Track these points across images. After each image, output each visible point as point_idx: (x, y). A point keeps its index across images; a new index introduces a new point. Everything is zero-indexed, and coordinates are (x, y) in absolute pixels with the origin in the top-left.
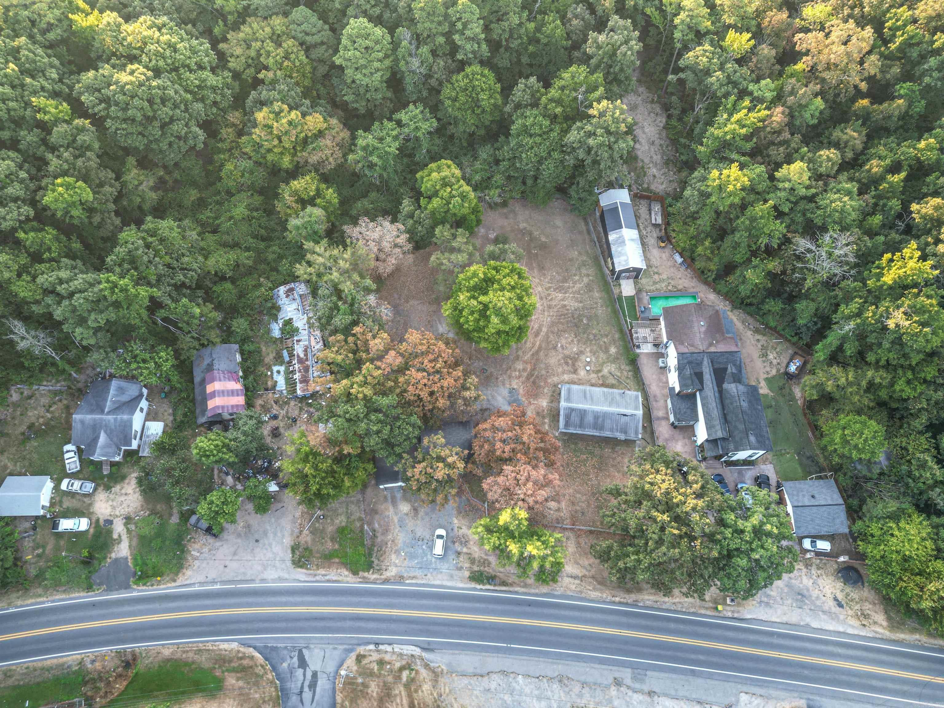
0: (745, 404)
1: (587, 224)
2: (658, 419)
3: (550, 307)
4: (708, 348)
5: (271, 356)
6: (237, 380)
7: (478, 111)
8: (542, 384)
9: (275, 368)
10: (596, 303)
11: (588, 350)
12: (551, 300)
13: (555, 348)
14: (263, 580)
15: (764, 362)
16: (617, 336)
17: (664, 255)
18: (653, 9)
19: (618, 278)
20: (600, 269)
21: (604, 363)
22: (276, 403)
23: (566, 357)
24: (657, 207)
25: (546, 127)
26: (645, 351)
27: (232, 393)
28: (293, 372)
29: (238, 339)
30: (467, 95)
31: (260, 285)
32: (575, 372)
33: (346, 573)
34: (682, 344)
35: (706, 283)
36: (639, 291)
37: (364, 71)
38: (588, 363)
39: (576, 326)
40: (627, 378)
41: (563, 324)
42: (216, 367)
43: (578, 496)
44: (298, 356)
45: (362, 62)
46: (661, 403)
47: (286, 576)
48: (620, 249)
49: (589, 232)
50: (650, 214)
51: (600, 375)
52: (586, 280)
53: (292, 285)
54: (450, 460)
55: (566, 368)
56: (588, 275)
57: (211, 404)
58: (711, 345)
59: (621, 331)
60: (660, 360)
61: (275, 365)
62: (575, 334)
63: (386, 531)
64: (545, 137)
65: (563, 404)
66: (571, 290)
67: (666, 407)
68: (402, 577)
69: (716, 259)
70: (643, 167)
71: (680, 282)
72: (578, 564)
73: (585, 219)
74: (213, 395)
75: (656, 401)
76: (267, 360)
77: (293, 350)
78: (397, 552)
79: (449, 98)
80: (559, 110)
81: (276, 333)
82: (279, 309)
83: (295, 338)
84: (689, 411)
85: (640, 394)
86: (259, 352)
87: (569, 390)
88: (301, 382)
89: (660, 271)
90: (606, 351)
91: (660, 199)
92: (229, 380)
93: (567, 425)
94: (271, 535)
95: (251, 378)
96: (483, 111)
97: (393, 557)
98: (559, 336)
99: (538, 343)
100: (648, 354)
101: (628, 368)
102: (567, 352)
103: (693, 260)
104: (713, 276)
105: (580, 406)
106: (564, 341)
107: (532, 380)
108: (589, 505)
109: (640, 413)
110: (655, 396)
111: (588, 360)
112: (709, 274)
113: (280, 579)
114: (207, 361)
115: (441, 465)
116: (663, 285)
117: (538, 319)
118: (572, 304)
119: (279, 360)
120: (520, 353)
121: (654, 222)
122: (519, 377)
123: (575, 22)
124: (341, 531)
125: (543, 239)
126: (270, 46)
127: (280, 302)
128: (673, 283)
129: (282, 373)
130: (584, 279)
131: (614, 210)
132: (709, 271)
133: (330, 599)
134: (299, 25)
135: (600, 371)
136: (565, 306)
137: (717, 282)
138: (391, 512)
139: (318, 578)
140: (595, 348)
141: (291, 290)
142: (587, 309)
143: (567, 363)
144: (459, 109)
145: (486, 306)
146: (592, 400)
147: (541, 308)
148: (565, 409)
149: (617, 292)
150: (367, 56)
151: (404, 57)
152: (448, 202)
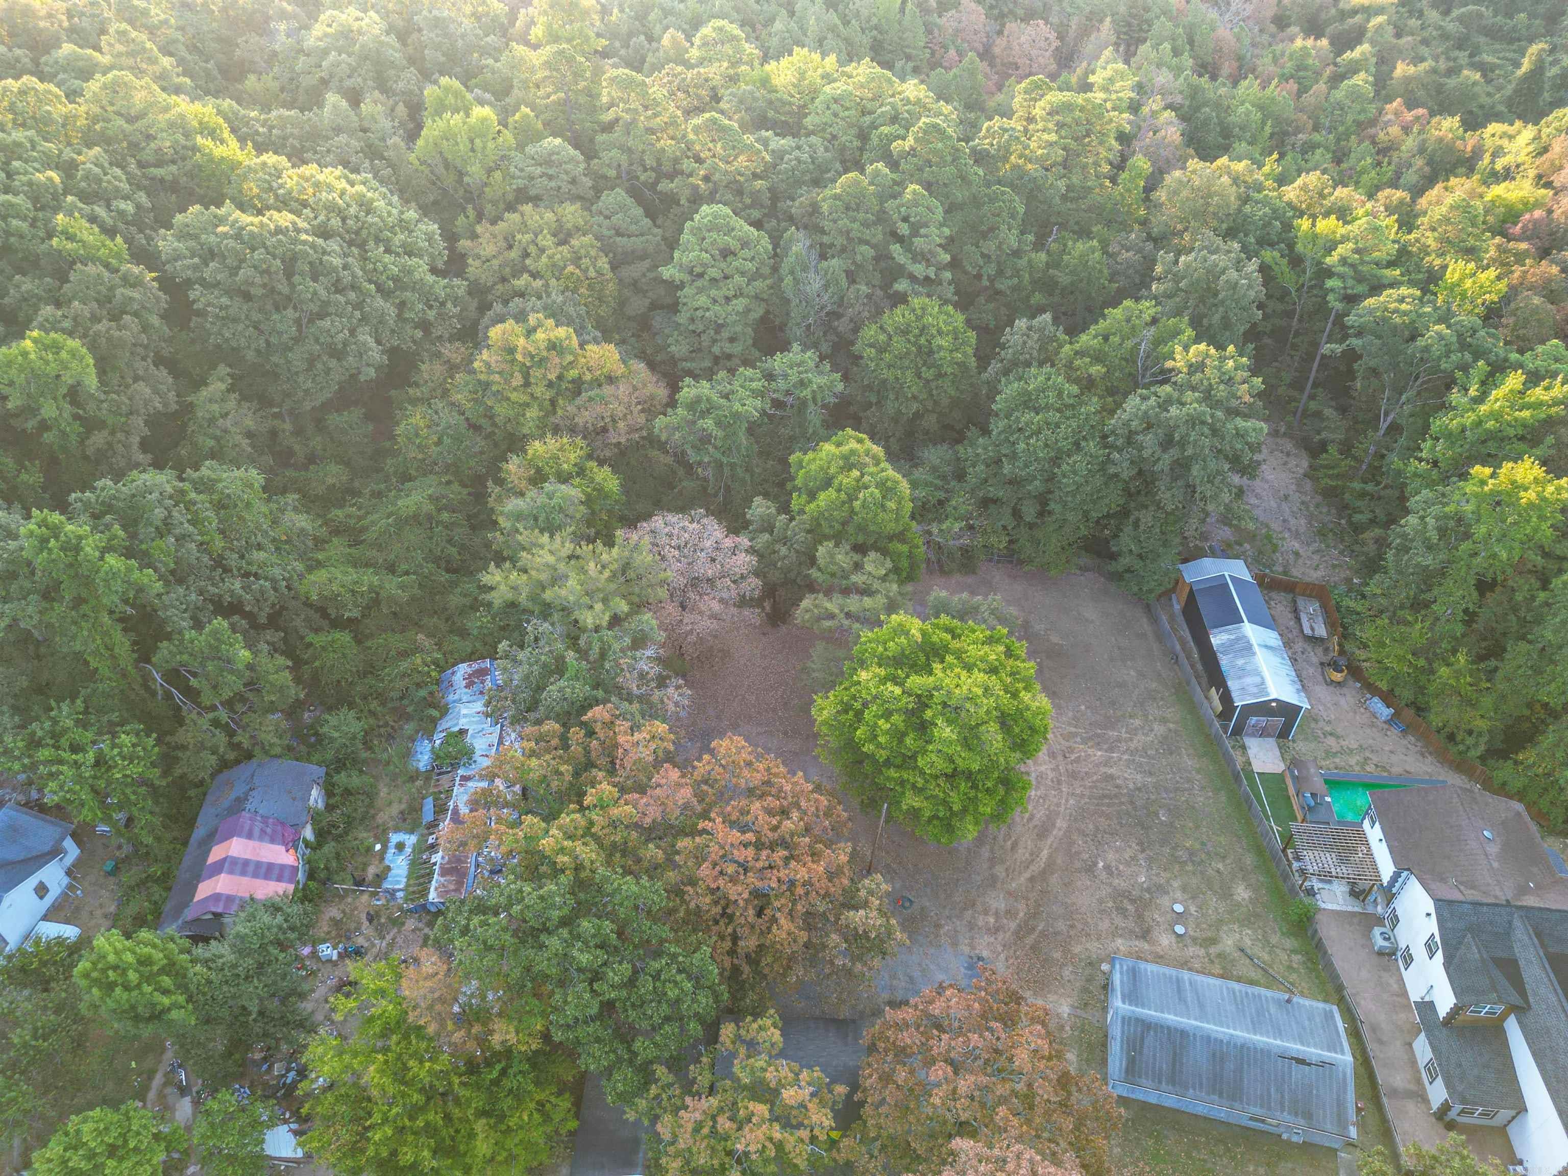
1: (1154, 620)
2: (1396, 1092)
3: (1073, 775)
4: (1516, 897)
5: (395, 809)
6: (292, 843)
7: (928, 374)
8: (1057, 955)
9: (395, 838)
10: (1189, 780)
11: (1176, 884)
12: (1077, 760)
13: (1090, 869)
16: (1249, 860)
17: (1343, 701)
18: (1276, 254)
19: (1238, 731)
20: (1192, 708)
21: (1220, 922)
22: (370, 918)
23: (1119, 895)
24: (1310, 608)
25: (1069, 396)
26: (1329, 906)
27: (268, 871)
28: (433, 848)
29: (330, 755)
30: (909, 341)
31: (417, 649)
32: (1145, 935)
35: (1460, 766)
36: (1294, 763)
37: (713, 292)
38: (1180, 918)
39: (1141, 824)
40: (1290, 968)
41: (1108, 817)
44: (456, 811)
45: (713, 272)
46: (1396, 1049)
48: (1240, 662)
49: (1160, 637)
50: (1298, 619)
51: (1213, 950)
52: (1159, 729)
53: (487, 663)
54: (789, 1095)
55: (1119, 921)
56: (1164, 721)
57: (204, 890)
58: (1524, 889)
59: (1261, 849)
60: (1377, 931)
61: (397, 830)
62: (1140, 843)
64: (1068, 413)
65: (1119, 1005)
66: (1123, 747)
67: (1413, 1062)
69: (1487, 701)
70: (1269, 538)
71: (1394, 758)
73: (1148, 608)
74: (218, 867)
75: (1380, 1042)
76: (382, 818)
77: (449, 797)
79: (871, 346)
80: (1097, 370)
81: (423, 759)
82: (444, 711)
83: (461, 772)
84: (1489, 1077)
85: (1335, 1008)
86: (370, 795)
87: (1134, 974)
88: (444, 872)
89: (1339, 731)
90: (1225, 893)
91: (1319, 592)
92: (273, 841)
93: (1132, 1071)
95: (329, 848)
96: (940, 375)
99: (1045, 853)
100: (1338, 915)
101: (1288, 943)
103: (1420, 710)
104: (1482, 748)
105: (1171, 1018)
106: (1111, 856)
107: (1030, 940)
109: (1345, 1058)
110: (1374, 1029)
111: (1179, 908)
112: (1470, 741)
114: (239, 790)
115: (761, 1109)
116: (1353, 761)
117: (1044, 797)
118: (1129, 776)
120: (1000, 871)
121: (1308, 633)
122: (996, 930)
123: (1126, 255)
125: (1055, 639)
126: (547, 241)
127: (450, 698)
128: (1375, 759)
129: (408, 850)
130: (1156, 726)
131: (1219, 588)
132: (1470, 733)
134: (607, 217)
135: (1213, 941)
136: (1111, 777)
137: (1491, 762)
140: (1194, 881)
141: (482, 673)
142: (1166, 790)
143: (1122, 911)
144: (889, 367)
145: (923, 701)
146: (1201, 1006)
147: (1051, 775)
148: (1127, 1021)
149: (1239, 760)
150: (723, 265)
151: (792, 272)
152: (852, 498)
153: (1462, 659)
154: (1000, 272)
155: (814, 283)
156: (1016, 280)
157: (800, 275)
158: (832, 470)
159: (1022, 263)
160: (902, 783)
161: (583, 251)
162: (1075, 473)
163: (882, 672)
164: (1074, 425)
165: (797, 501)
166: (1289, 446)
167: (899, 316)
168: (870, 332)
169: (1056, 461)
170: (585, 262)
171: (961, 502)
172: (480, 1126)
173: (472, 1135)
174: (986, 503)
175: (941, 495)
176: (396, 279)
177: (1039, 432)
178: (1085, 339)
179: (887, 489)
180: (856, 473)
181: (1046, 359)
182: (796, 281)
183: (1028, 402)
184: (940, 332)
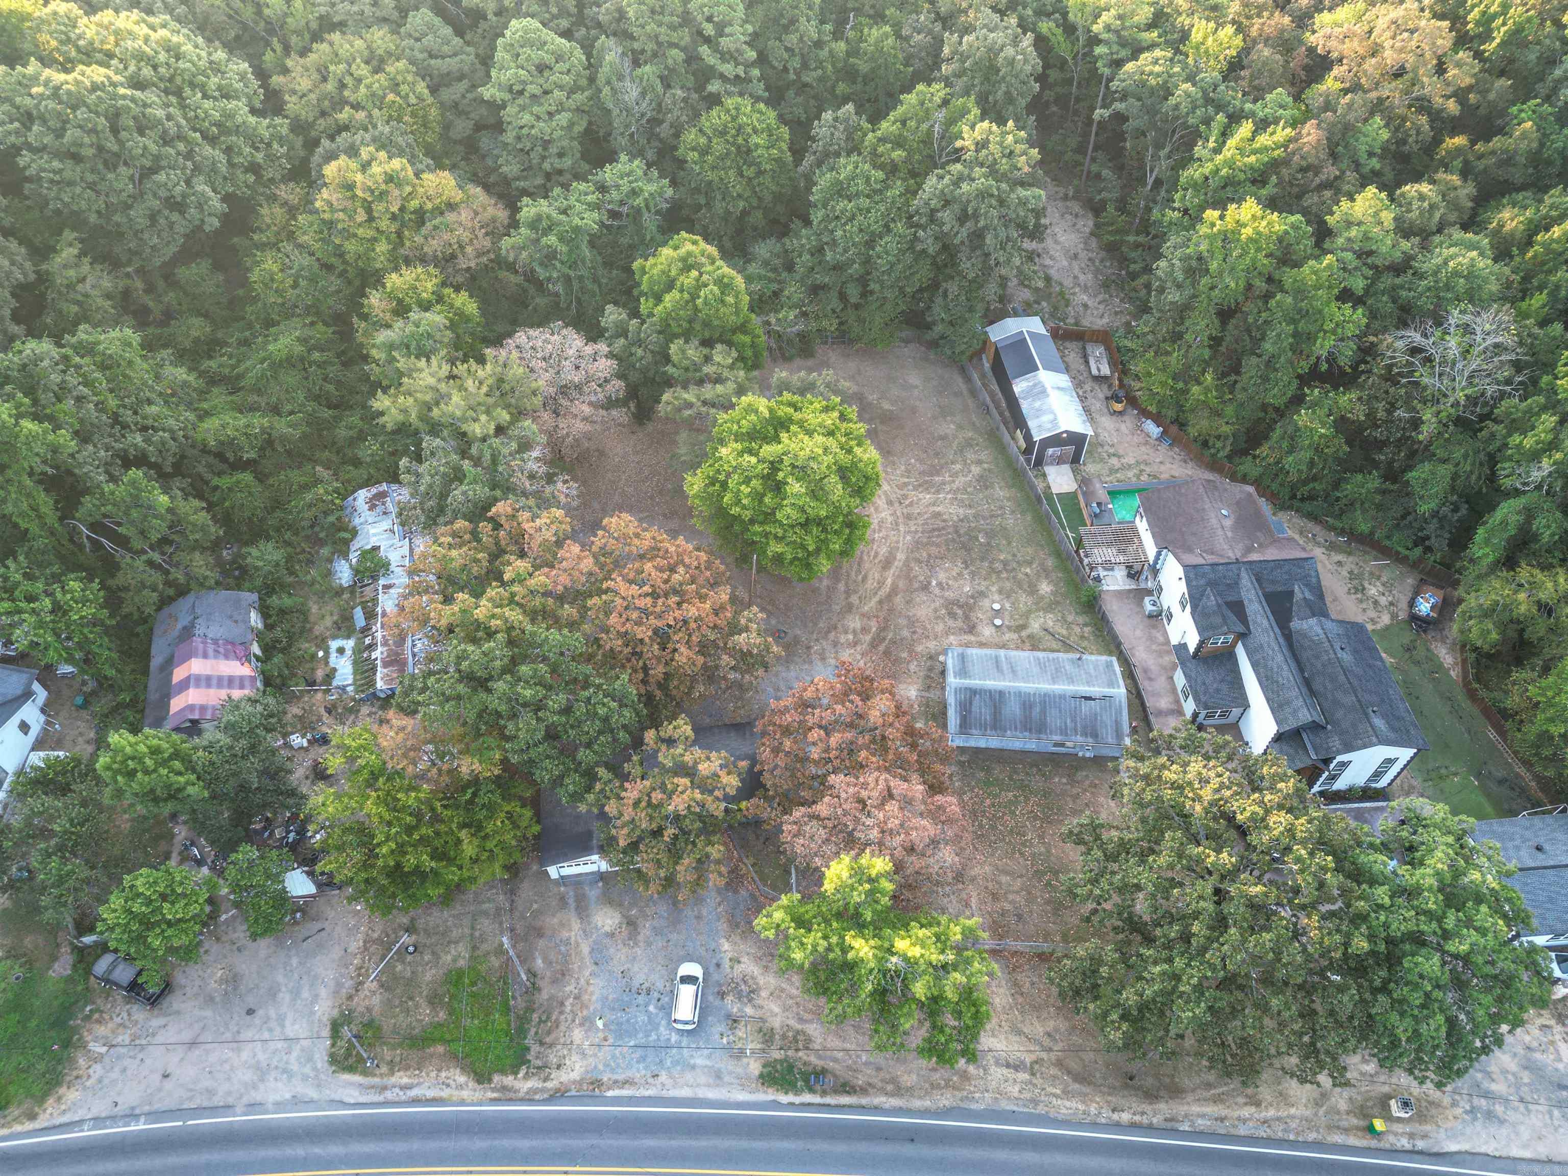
0: (1346, 657)
1: (968, 380)
3: (909, 517)
4: (1244, 555)
5: (328, 621)
6: (246, 657)
7: (750, 172)
8: (904, 655)
9: (334, 645)
10: (1001, 508)
11: (994, 589)
12: (911, 504)
13: (926, 587)
14: (252, 1107)
16: (1050, 562)
17: (1123, 427)
18: (1052, 24)
19: (1039, 462)
20: (1002, 449)
21: (1029, 612)
22: (329, 712)
23: (950, 605)
24: (1097, 352)
25: (876, 182)
26: (1112, 588)
27: (230, 682)
28: (372, 647)
29: (259, 582)
31: (317, 481)
32: (972, 630)
33: (462, 1079)
34: (1190, 550)
35: (1214, 466)
36: (1084, 482)
37: (536, 109)
38: (998, 613)
39: (964, 547)
40: (1082, 637)
41: (938, 545)
42: (200, 630)
43: (1004, 879)
44: (384, 614)
45: (532, 89)
46: (1161, 683)
47: (312, 1093)
48: (1037, 404)
49: (973, 393)
50: (1087, 363)
51: (1024, 634)
52: (976, 470)
53: (384, 487)
55: (951, 623)
56: (979, 462)
57: (177, 704)
58: (1249, 550)
59: (1059, 553)
60: (1147, 600)
61: (335, 637)
62: (965, 562)
63: (562, 975)
64: (877, 198)
65: (952, 681)
66: (948, 488)
67: (1174, 690)
68: (597, 1083)
69: (1229, 410)
70: (1061, 294)
71: (1163, 468)
72: (1019, 1033)
73: (963, 370)
74: (185, 685)
75: (1150, 679)
76: (318, 630)
77: (376, 604)
78: (587, 1023)
79: (693, 149)
80: (898, 154)
81: (344, 574)
82: (354, 533)
83: (382, 582)
84: (1225, 687)
85: (1114, 659)
86: (304, 613)
87: (962, 658)
88: (386, 665)
89: (1121, 452)
90: (1033, 590)
91: (1103, 337)
92: (227, 657)
93: (965, 726)
94: (285, 996)
95: (278, 659)
96: (760, 173)
97: (577, 1035)
98: (932, 568)
99: (889, 581)
100: (1120, 594)
101: (1081, 619)
102: (949, 594)
103: (1182, 425)
104: (1228, 448)
105: (991, 684)
106: (942, 576)
107: (881, 648)
108: (1030, 899)
109: (1120, 691)
110: (1146, 671)
111: (997, 606)
112: (1219, 444)
113: (297, 1102)
114: (184, 621)
117: (886, 538)
119: (344, 626)
120: (854, 599)
121: (1095, 372)
122: (855, 644)
124: (454, 978)
125: (886, 406)
126: (363, 70)
127: (357, 521)
128: (1148, 470)
129: (349, 652)
130: (973, 468)
131: (1019, 344)
132: (1218, 437)
133: (416, 1145)
134: (418, 40)
135: (1023, 627)
136: (937, 515)
137: (1237, 460)
138: (574, 930)
139: (389, 1095)
140: (1008, 585)
141: (382, 495)
142: (984, 518)
143: (952, 615)
144: (713, 168)
145: (775, 465)
146: (1014, 672)
147: (890, 519)
148: (958, 691)
149: (1040, 486)
150: (541, 81)
151: (608, 83)
152: (694, 297)
153: (1209, 377)
154: (805, 65)
155: (632, 92)
156: (820, 72)
157: (618, 85)
158: (673, 273)
159: (824, 53)
160: (766, 535)
161: (400, 78)
162: (887, 253)
163: (738, 446)
164: (883, 209)
165: (645, 306)
166: (1076, 207)
167: (715, 117)
168: (691, 136)
169: (870, 244)
170: (404, 88)
171: (793, 290)
172: (463, 834)
173: (459, 842)
174: (815, 290)
175: (775, 286)
176: (218, 124)
177: (853, 218)
178: (887, 126)
179: (725, 286)
180: (694, 273)
181: (854, 149)
182: (614, 91)
183: (840, 191)
184: (755, 131)
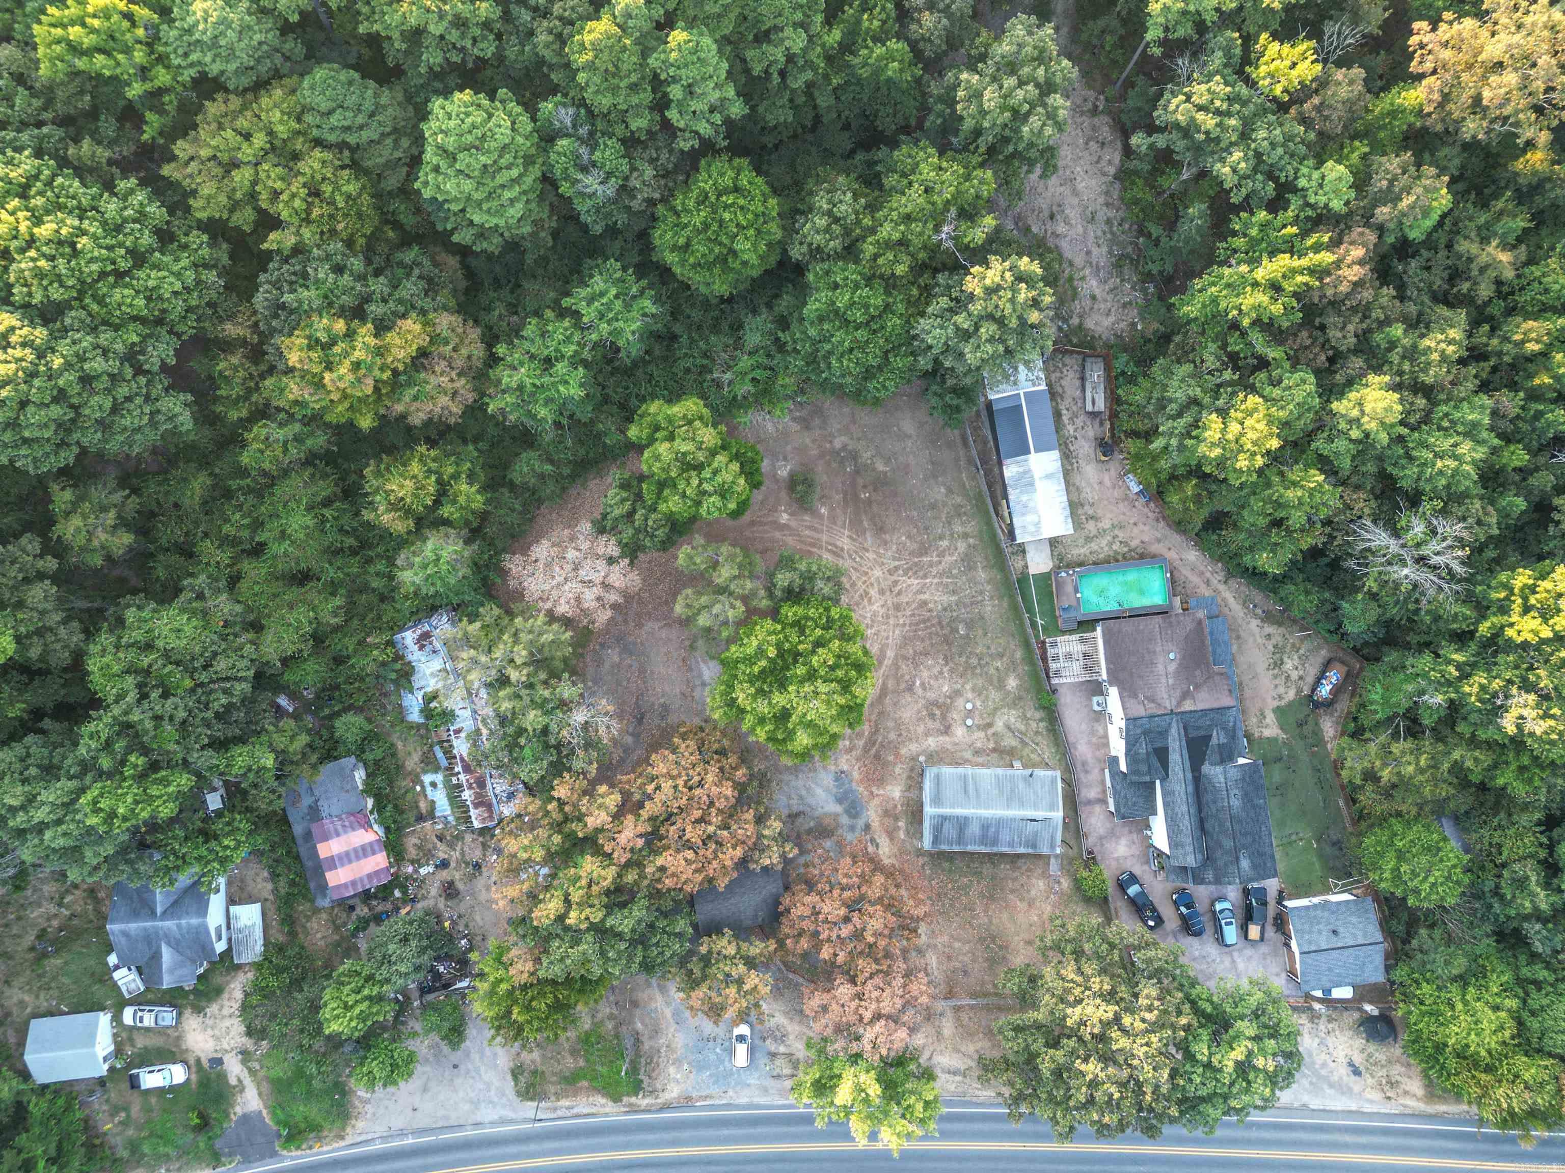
0: (1236, 803)
2: (1089, 802)
3: (898, 608)
4: (1179, 704)
6: (368, 826)
9: (427, 779)
10: (982, 593)
11: (968, 687)
12: (900, 593)
13: (910, 689)
14: (477, 1125)
15: (1275, 677)
17: (1106, 478)
21: (996, 709)
23: (930, 705)
24: (1096, 373)
26: (1068, 681)
27: (364, 851)
28: (459, 787)
33: (603, 1101)
34: (1135, 696)
36: (1060, 566)
38: (969, 714)
39: (947, 641)
41: (922, 640)
42: (325, 808)
43: (957, 945)
44: (462, 759)
47: (511, 1115)
48: (1024, 498)
50: (1083, 390)
53: (427, 627)
57: (332, 881)
58: (1185, 695)
60: (1095, 699)
61: (425, 772)
63: (656, 1032)
65: (929, 807)
66: (934, 571)
68: (689, 1098)
71: (1135, 531)
74: (332, 862)
75: (1086, 772)
76: (409, 765)
77: (451, 746)
78: (678, 1062)
79: (671, 248)
81: (415, 714)
82: (411, 670)
83: (451, 726)
84: (1141, 801)
85: (1059, 772)
87: (938, 777)
88: (476, 806)
89: (1100, 513)
92: (353, 829)
93: (936, 840)
94: (475, 1056)
97: (672, 1070)
98: (916, 666)
99: (880, 682)
100: (1073, 686)
102: (931, 695)
105: (959, 811)
106: (925, 674)
107: (872, 752)
108: (974, 960)
109: (1058, 815)
111: (969, 706)
113: (503, 1121)
114: (307, 801)
116: (1104, 543)
117: (878, 633)
118: (938, 598)
119: (429, 762)
121: (1089, 408)
122: (851, 750)
124: (585, 1039)
128: (1121, 535)
129: (440, 786)
130: (959, 544)
131: (1014, 410)
132: (1190, 522)
133: (584, 1141)
135: (990, 725)
137: (1203, 534)
138: (659, 1002)
139: (560, 1113)
140: (980, 682)
141: (426, 636)
142: (965, 606)
146: (978, 795)
147: (882, 611)
148: (933, 817)
149: (1020, 566)
